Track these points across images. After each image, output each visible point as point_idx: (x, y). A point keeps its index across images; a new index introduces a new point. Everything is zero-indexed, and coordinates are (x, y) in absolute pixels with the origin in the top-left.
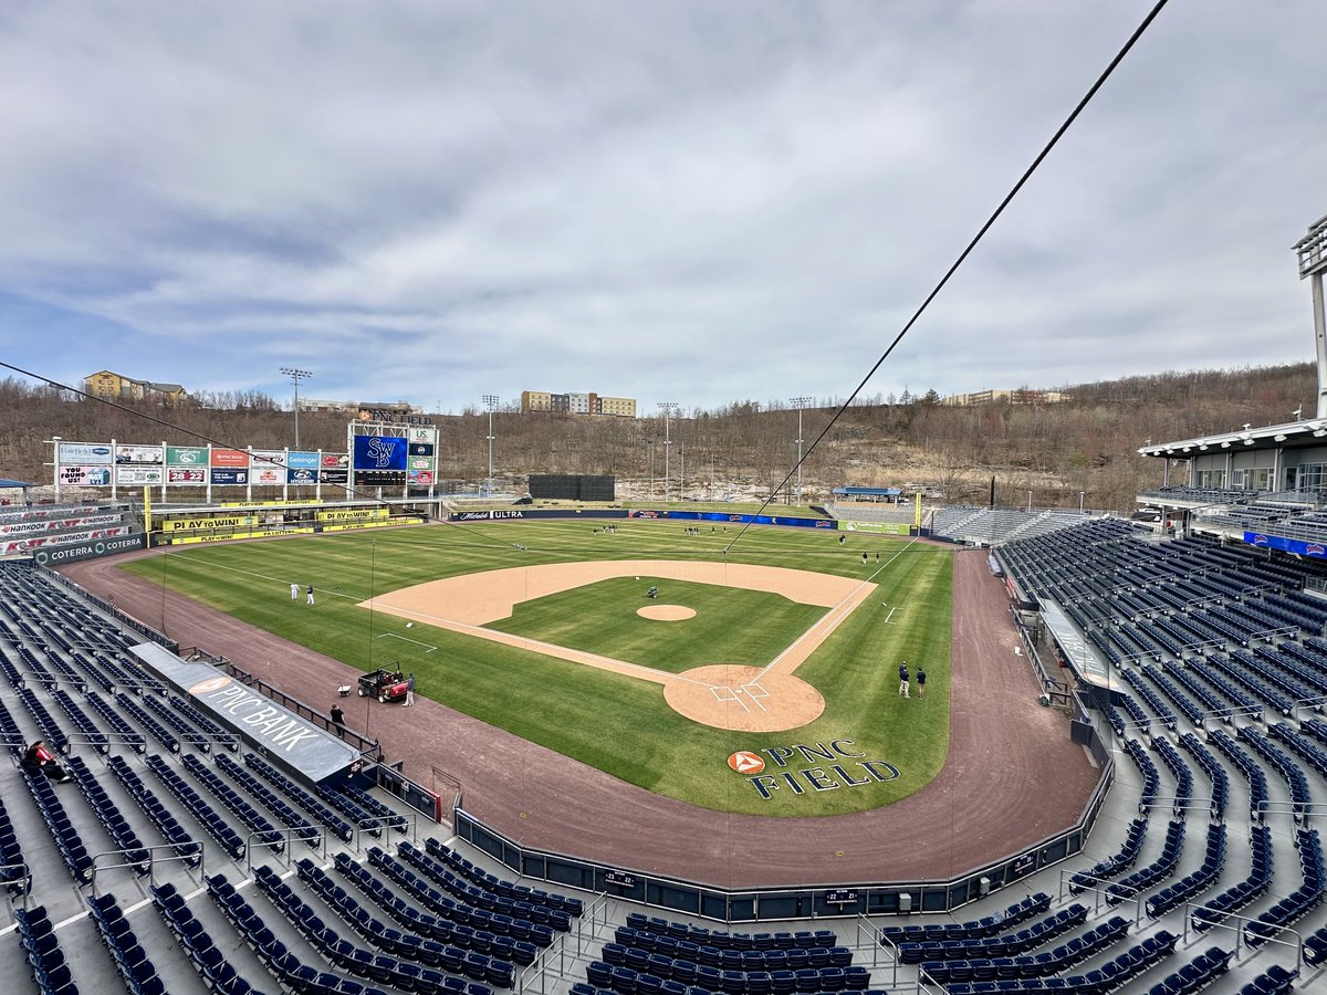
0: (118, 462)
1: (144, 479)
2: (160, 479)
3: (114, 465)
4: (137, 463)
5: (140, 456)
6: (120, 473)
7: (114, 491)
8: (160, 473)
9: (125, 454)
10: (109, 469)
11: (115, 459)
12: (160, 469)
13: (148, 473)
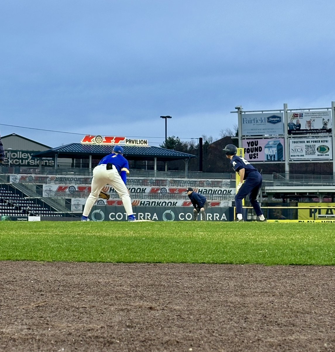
0: (290, 132)
1: (314, 153)
2: (330, 153)
3: (286, 135)
4: (306, 132)
5: (309, 123)
6: (292, 146)
7: (287, 168)
8: (329, 145)
9: (295, 122)
10: (281, 141)
11: (287, 129)
12: (329, 139)
13: (317, 145)
